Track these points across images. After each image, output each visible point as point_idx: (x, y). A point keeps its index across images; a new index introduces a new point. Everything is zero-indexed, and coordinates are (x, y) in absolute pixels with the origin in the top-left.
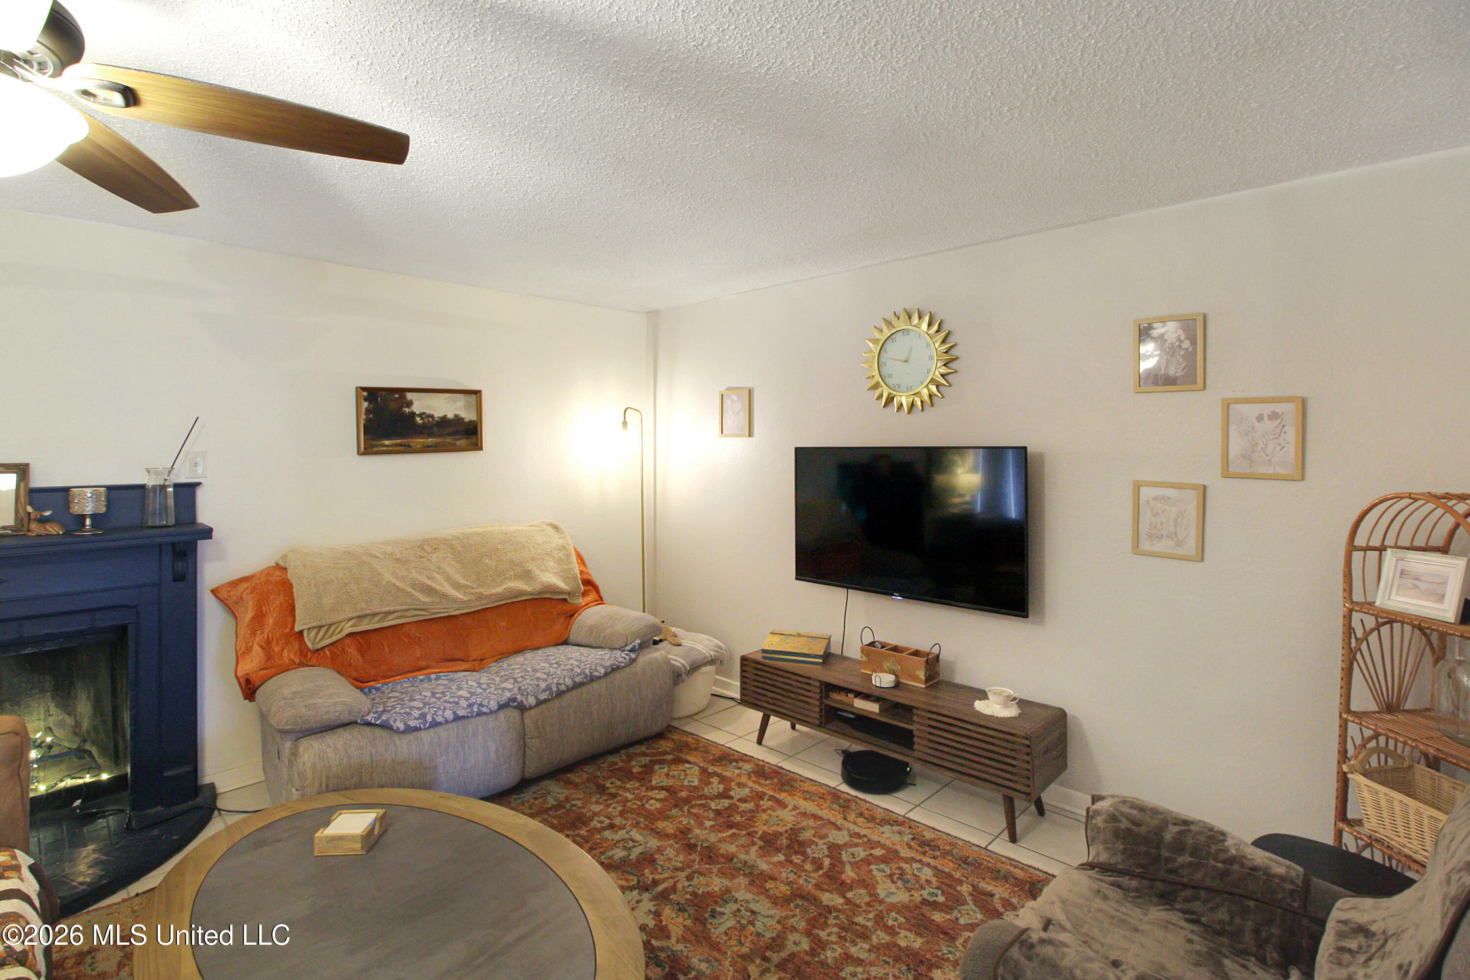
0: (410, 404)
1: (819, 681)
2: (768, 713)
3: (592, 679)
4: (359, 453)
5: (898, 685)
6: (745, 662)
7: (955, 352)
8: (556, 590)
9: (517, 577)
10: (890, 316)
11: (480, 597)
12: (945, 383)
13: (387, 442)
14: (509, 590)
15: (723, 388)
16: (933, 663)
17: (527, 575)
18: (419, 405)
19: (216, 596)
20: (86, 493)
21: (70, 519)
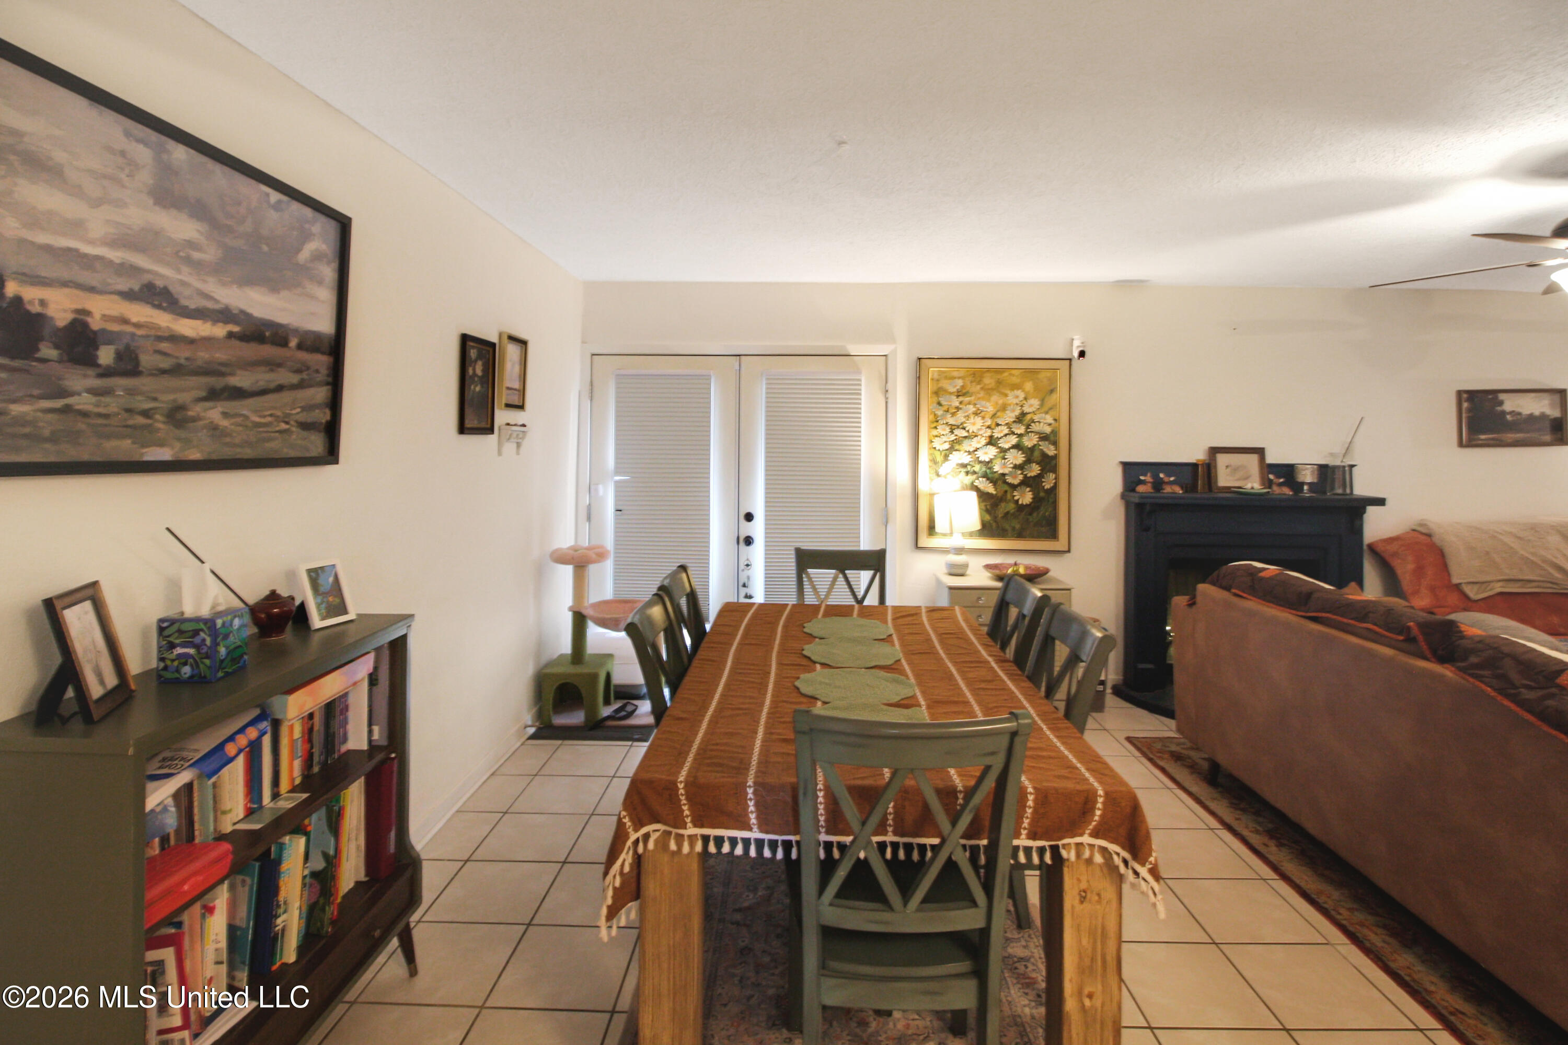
0: (1500, 403)
4: (1461, 444)
18: (1509, 404)
19: (1371, 547)
20: (1307, 469)
21: (1297, 487)
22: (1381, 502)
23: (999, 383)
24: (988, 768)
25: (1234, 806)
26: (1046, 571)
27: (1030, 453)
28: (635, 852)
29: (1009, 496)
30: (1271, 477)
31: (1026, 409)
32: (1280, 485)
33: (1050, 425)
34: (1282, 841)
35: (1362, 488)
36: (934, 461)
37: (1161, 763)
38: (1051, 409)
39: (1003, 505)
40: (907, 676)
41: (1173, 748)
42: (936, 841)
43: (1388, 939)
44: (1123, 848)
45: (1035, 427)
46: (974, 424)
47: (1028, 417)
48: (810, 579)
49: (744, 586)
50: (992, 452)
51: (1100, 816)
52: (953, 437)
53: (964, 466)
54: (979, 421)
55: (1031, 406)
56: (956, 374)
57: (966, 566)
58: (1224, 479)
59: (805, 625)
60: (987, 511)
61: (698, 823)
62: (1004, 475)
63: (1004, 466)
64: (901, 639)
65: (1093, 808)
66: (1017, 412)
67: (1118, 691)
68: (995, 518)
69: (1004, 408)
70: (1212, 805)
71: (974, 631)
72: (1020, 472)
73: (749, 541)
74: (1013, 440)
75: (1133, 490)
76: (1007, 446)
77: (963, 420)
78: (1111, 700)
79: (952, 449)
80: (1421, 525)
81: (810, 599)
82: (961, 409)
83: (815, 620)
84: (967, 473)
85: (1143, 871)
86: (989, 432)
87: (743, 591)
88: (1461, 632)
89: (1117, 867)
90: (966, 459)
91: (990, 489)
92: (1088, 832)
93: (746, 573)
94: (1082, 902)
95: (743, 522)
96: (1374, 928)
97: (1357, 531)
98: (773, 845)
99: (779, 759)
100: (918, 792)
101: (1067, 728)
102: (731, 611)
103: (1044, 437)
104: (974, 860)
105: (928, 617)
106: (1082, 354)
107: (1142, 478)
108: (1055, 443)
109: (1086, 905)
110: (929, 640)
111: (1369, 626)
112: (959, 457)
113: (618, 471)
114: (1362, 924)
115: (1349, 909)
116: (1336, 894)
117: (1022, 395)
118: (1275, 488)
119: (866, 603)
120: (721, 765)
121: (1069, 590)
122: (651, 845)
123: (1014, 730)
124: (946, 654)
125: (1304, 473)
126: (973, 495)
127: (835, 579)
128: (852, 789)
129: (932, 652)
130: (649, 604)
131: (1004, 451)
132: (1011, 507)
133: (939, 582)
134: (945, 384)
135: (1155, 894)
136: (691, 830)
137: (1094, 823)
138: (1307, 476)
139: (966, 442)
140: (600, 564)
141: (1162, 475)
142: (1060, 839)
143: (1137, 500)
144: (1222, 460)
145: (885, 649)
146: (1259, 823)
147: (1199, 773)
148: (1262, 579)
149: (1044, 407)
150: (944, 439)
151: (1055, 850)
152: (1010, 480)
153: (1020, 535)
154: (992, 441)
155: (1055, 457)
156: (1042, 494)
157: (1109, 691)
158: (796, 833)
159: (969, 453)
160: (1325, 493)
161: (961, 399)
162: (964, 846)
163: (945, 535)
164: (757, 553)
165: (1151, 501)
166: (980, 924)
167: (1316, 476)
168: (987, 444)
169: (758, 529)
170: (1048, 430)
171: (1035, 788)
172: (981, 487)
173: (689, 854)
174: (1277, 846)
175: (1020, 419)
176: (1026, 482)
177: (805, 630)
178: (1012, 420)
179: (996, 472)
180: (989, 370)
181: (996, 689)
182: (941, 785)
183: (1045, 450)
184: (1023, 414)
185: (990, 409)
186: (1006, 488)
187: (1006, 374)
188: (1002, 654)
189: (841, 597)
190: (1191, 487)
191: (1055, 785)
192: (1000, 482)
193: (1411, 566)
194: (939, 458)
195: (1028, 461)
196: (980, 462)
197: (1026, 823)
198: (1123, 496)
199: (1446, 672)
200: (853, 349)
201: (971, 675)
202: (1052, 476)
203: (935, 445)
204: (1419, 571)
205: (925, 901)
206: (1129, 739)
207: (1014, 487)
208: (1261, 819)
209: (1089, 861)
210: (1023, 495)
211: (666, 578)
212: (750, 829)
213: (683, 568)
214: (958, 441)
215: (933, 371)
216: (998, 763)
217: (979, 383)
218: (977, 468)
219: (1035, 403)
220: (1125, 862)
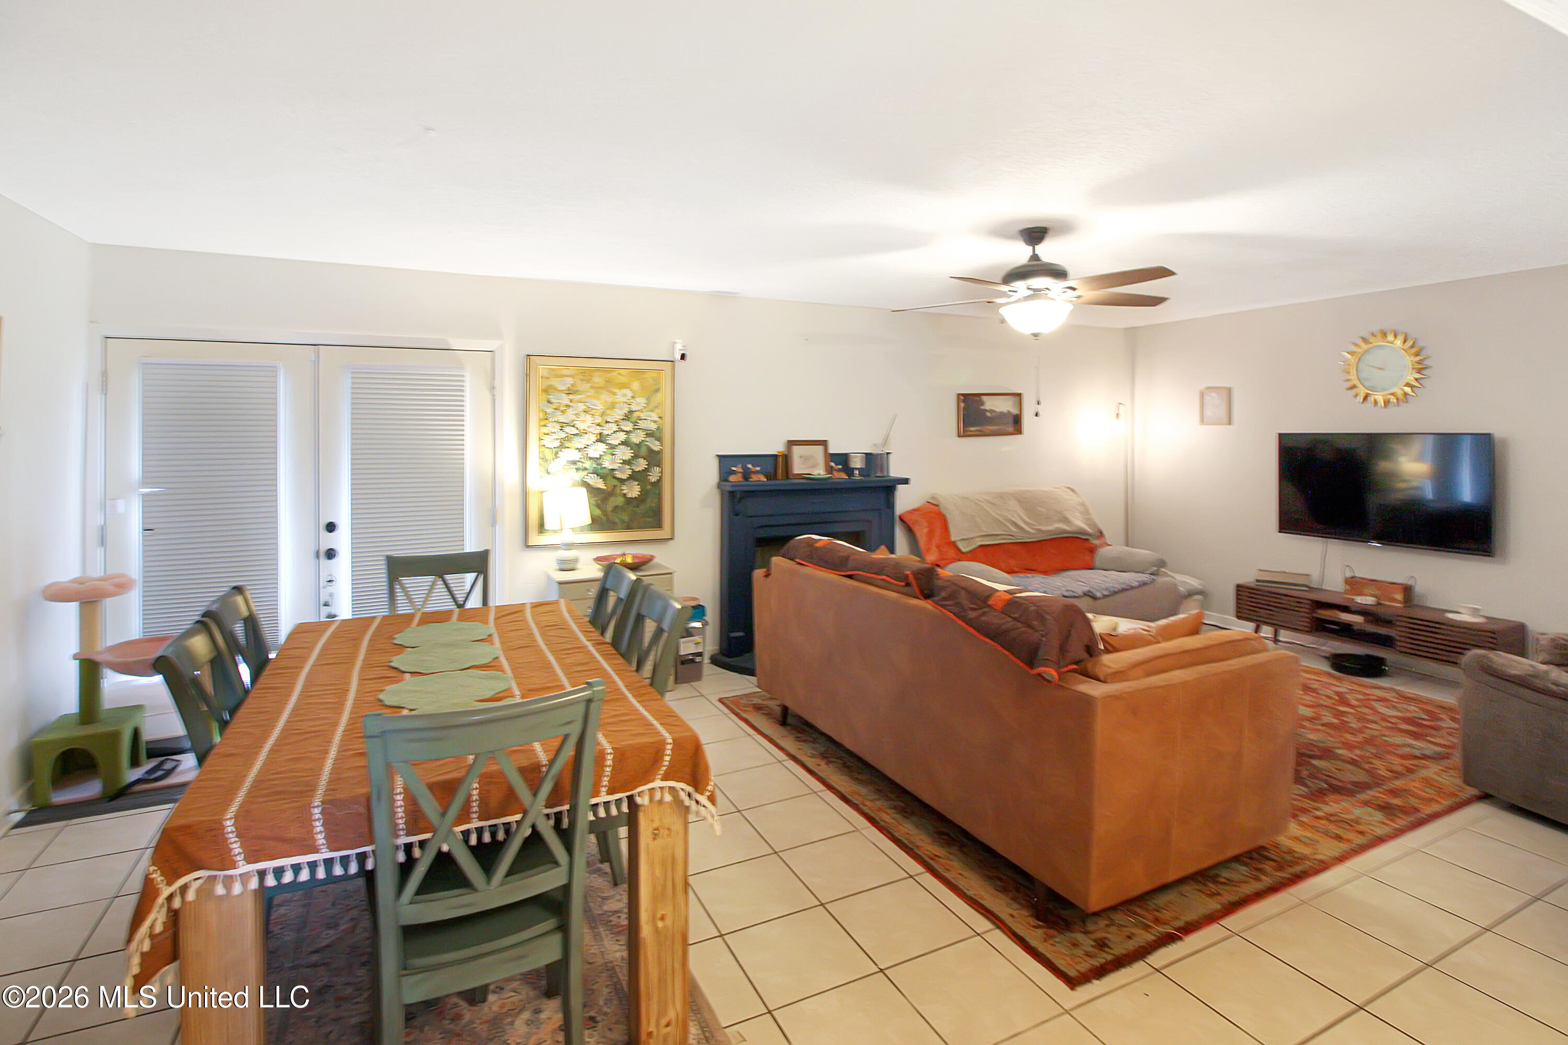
0: (982, 403)
1: (1311, 600)
2: (1259, 623)
3: (1132, 588)
4: (959, 436)
5: (1379, 604)
6: (1240, 589)
7: (1426, 362)
8: (1084, 532)
9: (1060, 521)
10: (1366, 335)
11: (1041, 531)
12: (1419, 386)
13: (972, 429)
14: (1056, 528)
15: (1202, 387)
16: (1407, 590)
17: (1066, 520)
18: (990, 404)
19: (901, 519)
20: (855, 457)
21: (849, 470)
22: (905, 481)
23: (608, 382)
24: (566, 737)
25: (798, 739)
26: (651, 558)
27: (637, 448)
28: (170, 909)
29: (618, 491)
30: (833, 464)
31: (634, 408)
32: (839, 470)
33: (655, 422)
34: (830, 759)
35: (895, 472)
36: (544, 459)
37: (745, 715)
38: (656, 407)
39: (612, 499)
40: (503, 671)
41: (756, 701)
42: (518, 817)
43: (897, 816)
44: (688, 784)
45: (642, 424)
46: (583, 421)
47: (636, 414)
48: (403, 588)
49: (326, 605)
50: (602, 447)
51: (670, 761)
52: (563, 435)
53: (574, 463)
54: (589, 418)
55: (638, 404)
56: (566, 372)
57: (576, 560)
58: (798, 468)
59: (396, 636)
60: (598, 506)
61: (250, 859)
62: (613, 470)
63: (613, 462)
64: (501, 637)
65: (663, 755)
66: (626, 411)
67: (715, 661)
68: (605, 513)
69: (612, 406)
70: (781, 742)
71: (575, 618)
72: (628, 467)
73: (331, 554)
74: (622, 436)
75: (726, 480)
76: (616, 442)
77: (574, 417)
78: (708, 669)
79: (562, 446)
80: (933, 498)
81: (403, 608)
82: (572, 407)
83: (408, 630)
84: (577, 469)
85: (703, 799)
86: (598, 430)
87: (325, 611)
88: (937, 575)
89: (682, 801)
90: (576, 456)
91: (600, 484)
92: (660, 777)
93: (330, 589)
94: (654, 839)
95: (324, 534)
96: (887, 810)
97: (890, 505)
98: (345, 861)
99: (351, 774)
100: (501, 774)
101: (649, 693)
102: (302, 632)
103: (650, 434)
104: (557, 827)
105: (532, 612)
106: (683, 357)
107: (734, 469)
108: (659, 439)
109: (659, 841)
110: (531, 635)
111: (884, 577)
112: (571, 454)
113: (145, 483)
114: (880, 809)
115: (872, 801)
116: (863, 790)
117: (629, 393)
118: (835, 473)
119: (469, 605)
120: (281, 793)
121: (670, 573)
122: (191, 896)
123: (588, 698)
124: (546, 645)
125: (855, 460)
126: (584, 491)
127: (434, 584)
128: (431, 787)
129: (533, 645)
130: (189, 634)
131: (613, 447)
132: (620, 501)
133: (549, 578)
134: (555, 382)
135: (713, 816)
136: (244, 868)
137: (664, 768)
138: (857, 463)
139: (576, 439)
140: (123, 596)
141: (750, 466)
142: (635, 788)
143: (730, 489)
144: (797, 451)
145: (484, 648)
146: (814, 749)
147: (774, 718)
148: (817, 549)
149: (649, 407)
150: (555, 436)
151: (630, 799)
152: (619, 475)
153: (628, 527)
154: (601, 439)
155: (659, 453)
156: (649, 487)
157: (706, 660)
158: (371, 843)
159: (579, 450)
160: (868, 476)
161: (571, 397)
162: (548, 816)
163: (555, 531)
164: (343, 567)
165: (742, 488)
166: (564, 881)
167: (864, 463)
168: (598, 441)
169: (342, 540)
170: (653, 427)
171: (613, 748)
172: (591, 482)
173: (242, 894)
174: (827, 764)
175: (627, 417)
176: (634, 476)
177: (396, 642)
178: (622, 418)
179: (605, 468)
180: (598, 369)
181: (591, 670)
182: (525, 763)
183: (651, 446)
184: (631, 412)
185: (600, 407)
186: (616, 482)
187: (614, 374)
188: (601, 638)
189: (440, 602)
190: (771, 476)
191: (631, 742)
192: (609, 478)
193: (926, 530)
194: (549, 455)
195: (636, 456)
196: (590, 458)
197: (605, 781)
198: (719, 486)
199: (926, 605)
200: (455, 343)
201: (568, 661)
202: (657, 469)
203: (543, 442)
204: (931, 533)
205: (509, 873)
206: (721, 700)
207: (622, 481)
208: (817, 745)
209: (661, 802)
210: (631, 489)
211: (214, 602)
212: (316, 850)
213: (238, 590)
214: (568, 439)
215: (541, 369)
216: (575, 730)
217: (588, 381)
218: (588, 464)
219: (642, 401)
220: (689, 795)
